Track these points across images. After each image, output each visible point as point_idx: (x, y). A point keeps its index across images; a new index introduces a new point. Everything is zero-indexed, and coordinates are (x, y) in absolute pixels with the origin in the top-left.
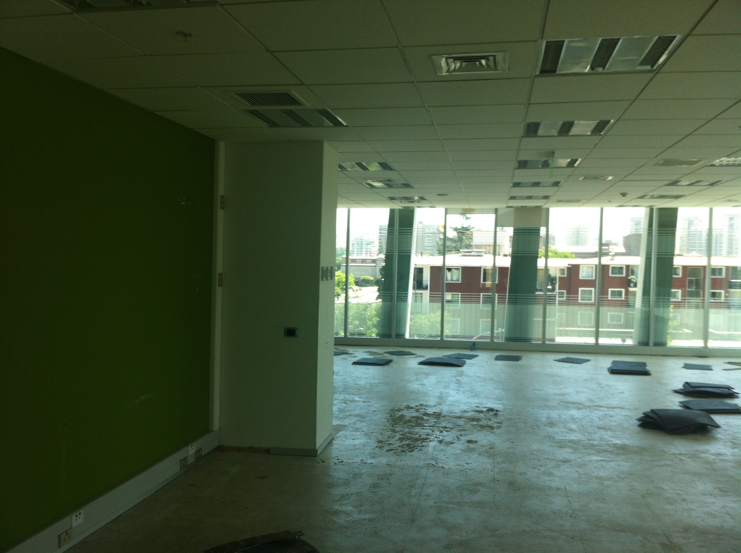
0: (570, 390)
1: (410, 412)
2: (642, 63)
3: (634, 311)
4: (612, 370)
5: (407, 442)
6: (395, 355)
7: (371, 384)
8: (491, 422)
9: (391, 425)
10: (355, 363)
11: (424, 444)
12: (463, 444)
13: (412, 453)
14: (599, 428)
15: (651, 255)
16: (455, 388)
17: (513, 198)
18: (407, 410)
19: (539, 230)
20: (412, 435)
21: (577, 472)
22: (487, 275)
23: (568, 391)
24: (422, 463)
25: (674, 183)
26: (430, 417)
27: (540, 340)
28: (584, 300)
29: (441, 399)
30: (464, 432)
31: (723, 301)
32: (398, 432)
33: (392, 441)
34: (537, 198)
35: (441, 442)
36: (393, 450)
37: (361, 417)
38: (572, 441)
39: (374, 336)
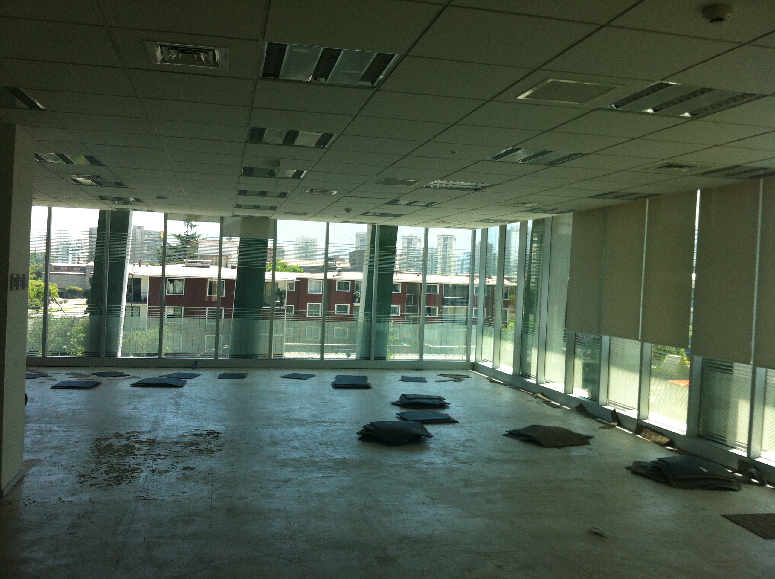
0: (295, 407)
1: (120, 440)
2: (363, 79)
3: (356, 325)
4: (336, 385)
5: (115, 475)
6: (104, 377)
7: (74, 411)
8: (212, 445)
9: (97, 456)
10: (54, 387)
11: (134, 475)
12: (179, 472)
13: (119, 487)
14: (321, 444)
15: (373, 271)
16: (173, 410)
17: (239, 206)
18: (116, 438)
19: (267, 242)
20: (120, 466)
21: (298, 490)
22: (213, 287)
23: (292, 407)
24: (131, 496)
25: (394, 202)
26: (143, 444)
27: (266, 356)
28: (312, 315)
29: (156, 424)
30: (180, 459)
31: (437, 316)
32: (104, 463)
33: (96, 474)
34: (264, 208)
35: (153, 471)
36: (98, 484)
37: (60, 449)
38: (294, 460)
39: (80, 355)
